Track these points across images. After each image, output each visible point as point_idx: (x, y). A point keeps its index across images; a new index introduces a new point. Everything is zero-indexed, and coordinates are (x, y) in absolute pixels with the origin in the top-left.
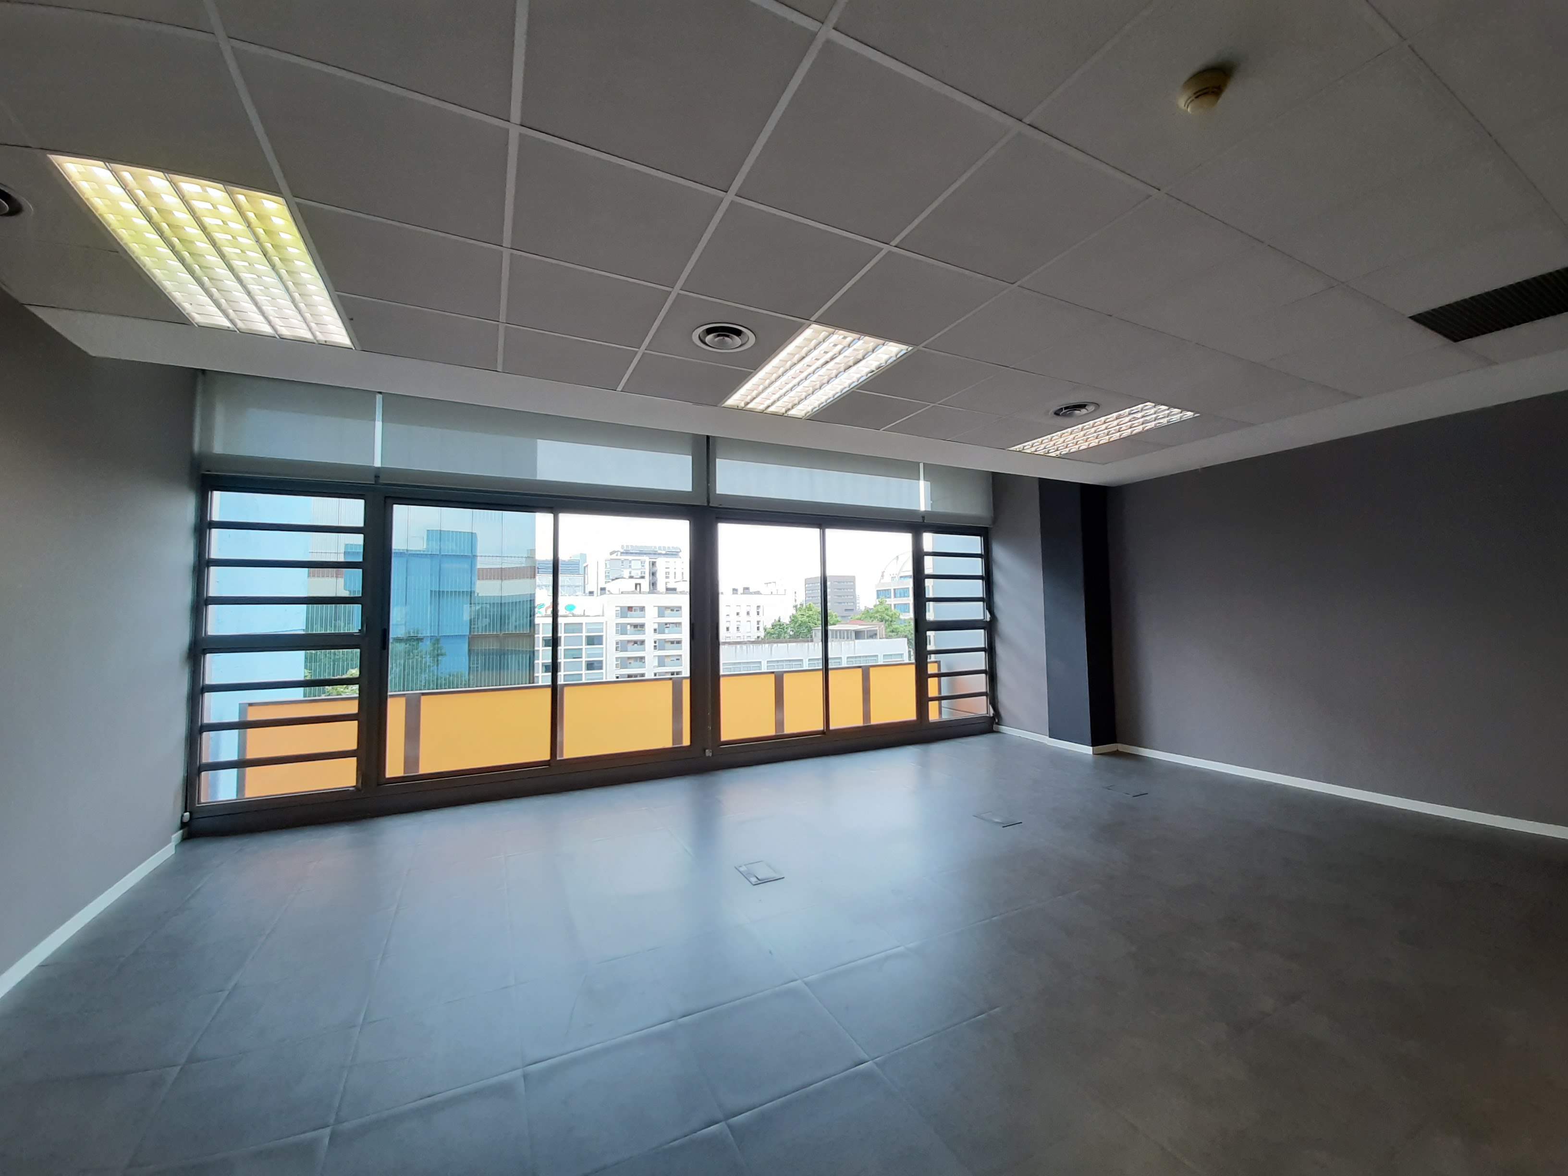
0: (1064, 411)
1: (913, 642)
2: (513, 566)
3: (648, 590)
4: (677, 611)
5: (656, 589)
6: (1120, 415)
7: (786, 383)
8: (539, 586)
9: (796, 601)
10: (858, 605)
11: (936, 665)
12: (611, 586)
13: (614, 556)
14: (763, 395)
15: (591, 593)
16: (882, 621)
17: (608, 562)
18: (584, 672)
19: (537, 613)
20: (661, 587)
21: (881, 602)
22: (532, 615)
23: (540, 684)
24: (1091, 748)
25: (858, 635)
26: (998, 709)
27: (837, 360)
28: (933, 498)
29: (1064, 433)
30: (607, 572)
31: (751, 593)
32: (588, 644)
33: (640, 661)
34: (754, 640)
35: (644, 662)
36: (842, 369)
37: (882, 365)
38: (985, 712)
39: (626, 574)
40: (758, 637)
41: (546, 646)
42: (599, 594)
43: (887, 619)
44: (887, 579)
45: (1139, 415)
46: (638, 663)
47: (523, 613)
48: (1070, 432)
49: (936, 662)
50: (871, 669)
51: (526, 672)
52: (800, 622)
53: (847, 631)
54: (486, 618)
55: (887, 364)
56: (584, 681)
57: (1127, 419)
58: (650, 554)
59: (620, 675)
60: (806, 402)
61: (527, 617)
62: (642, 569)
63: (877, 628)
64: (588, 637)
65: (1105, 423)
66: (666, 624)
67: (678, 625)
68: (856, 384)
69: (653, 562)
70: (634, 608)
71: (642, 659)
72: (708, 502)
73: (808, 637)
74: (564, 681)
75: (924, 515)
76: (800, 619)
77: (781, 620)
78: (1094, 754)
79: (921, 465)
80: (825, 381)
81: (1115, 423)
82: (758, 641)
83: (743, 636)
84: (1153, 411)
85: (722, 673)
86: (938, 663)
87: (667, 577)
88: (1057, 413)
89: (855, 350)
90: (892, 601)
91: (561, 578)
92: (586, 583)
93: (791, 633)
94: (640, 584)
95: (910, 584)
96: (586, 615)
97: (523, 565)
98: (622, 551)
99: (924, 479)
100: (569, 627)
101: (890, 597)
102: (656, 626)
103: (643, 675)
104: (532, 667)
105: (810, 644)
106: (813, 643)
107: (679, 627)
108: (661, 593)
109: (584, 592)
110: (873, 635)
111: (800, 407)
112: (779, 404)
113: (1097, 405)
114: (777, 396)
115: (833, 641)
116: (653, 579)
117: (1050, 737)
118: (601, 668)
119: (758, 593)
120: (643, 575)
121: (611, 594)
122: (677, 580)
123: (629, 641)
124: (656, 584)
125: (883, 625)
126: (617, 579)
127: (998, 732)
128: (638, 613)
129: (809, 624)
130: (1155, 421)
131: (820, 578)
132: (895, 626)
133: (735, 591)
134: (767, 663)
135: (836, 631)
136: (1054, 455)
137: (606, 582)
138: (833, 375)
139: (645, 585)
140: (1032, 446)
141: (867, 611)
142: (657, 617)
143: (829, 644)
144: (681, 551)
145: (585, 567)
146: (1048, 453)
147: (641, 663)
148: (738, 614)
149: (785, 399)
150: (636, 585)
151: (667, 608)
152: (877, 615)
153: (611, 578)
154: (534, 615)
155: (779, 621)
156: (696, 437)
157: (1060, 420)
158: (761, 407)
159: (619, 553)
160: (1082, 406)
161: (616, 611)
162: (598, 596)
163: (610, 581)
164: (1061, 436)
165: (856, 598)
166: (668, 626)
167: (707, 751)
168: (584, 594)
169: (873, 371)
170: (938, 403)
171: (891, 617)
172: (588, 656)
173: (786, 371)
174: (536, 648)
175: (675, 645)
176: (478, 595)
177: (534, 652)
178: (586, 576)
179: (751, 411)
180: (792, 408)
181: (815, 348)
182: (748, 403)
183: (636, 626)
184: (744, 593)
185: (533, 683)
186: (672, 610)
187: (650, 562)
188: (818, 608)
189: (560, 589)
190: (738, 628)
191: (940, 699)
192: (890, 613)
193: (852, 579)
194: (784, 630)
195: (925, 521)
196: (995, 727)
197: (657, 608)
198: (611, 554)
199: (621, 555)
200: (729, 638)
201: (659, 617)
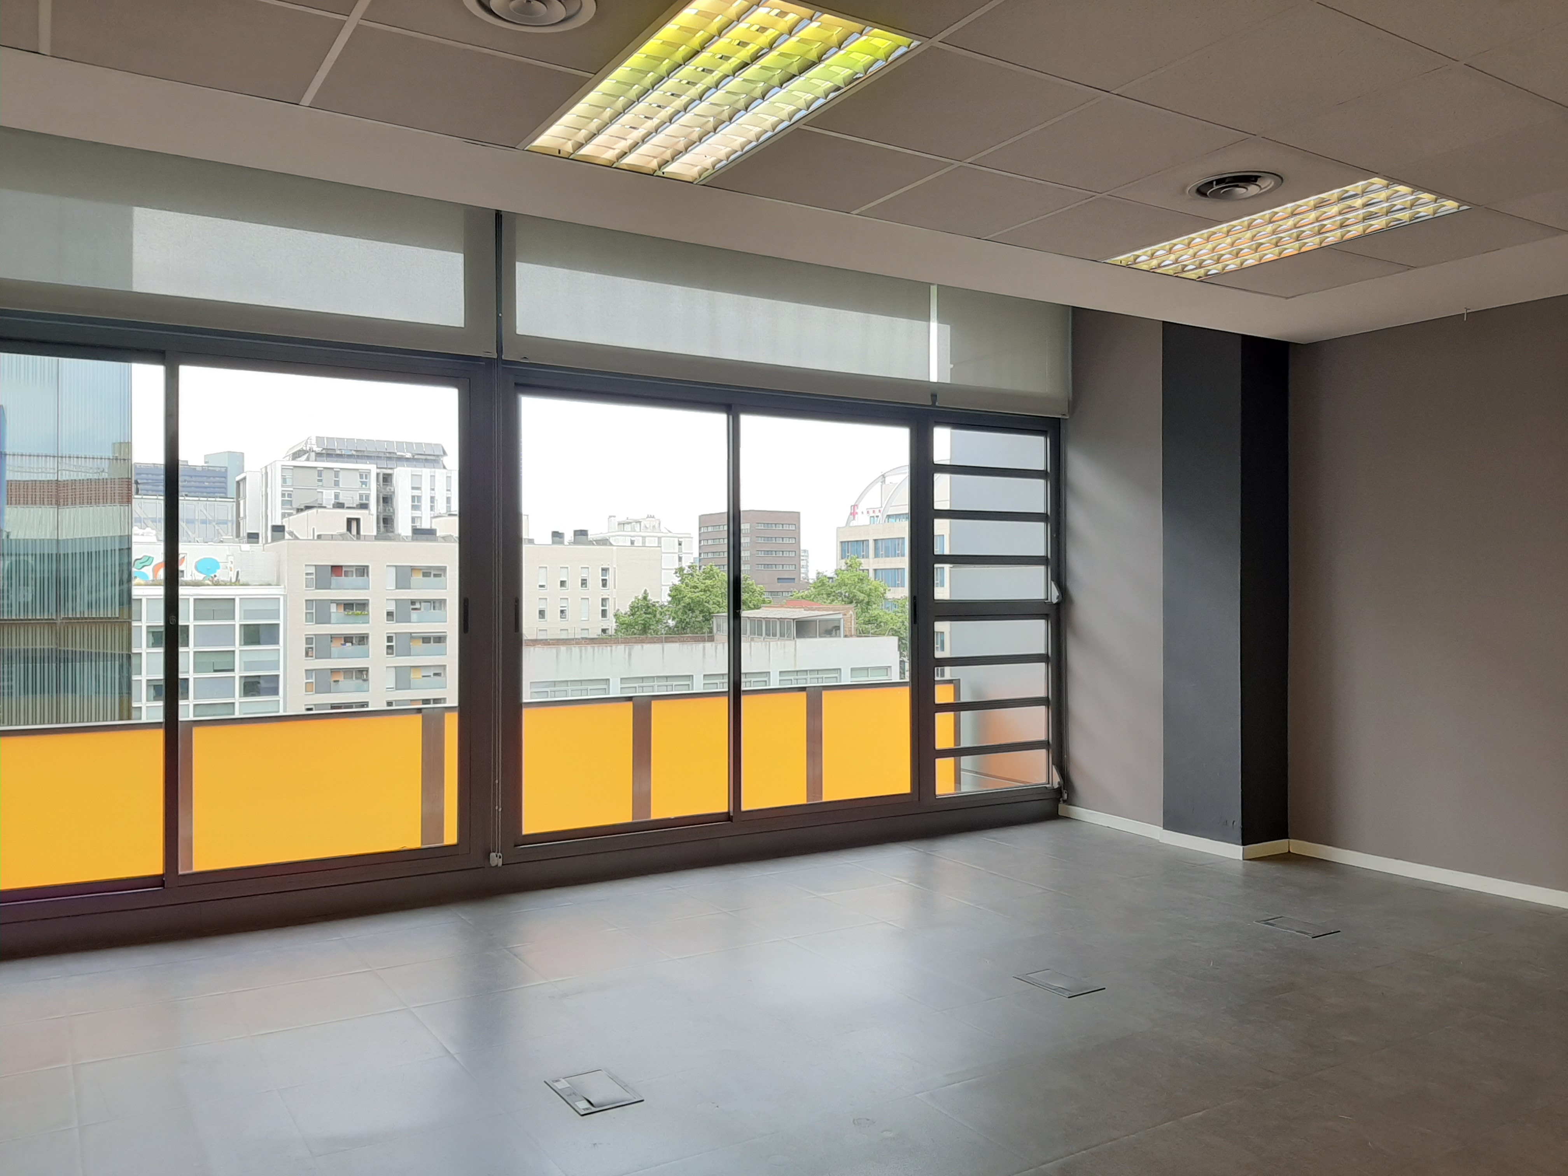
0: (1215, 187)
1: (908, 642)
2: (82, 476)
3: (375, 533)
4: (435, 575)
5: (393, 532)
6: (1323, 201)
7: (659, 106)
8: (139, 520)
9: (680, 559)
10: (803, 570)
11: (951, 687)
12: (295, 524)
13: (301, 462)
14: (614, 129)
15: (253, 537)
16: (851, 602)
17: (288, 474)
18: (237, 698)
19: (136, 577)
20: (403, 526)
21: (851, 566)
22: (127, 579)
23: (144, 720)
24: (1241, 847)
25: (803, 628)
26: (1068, 774)
27: (763, 62)
28: (957, 357)
29: (1215, 233)
30: (286, 493)
31: (591, 543)
32: (247, 643)
33: (357, 678)
34: (595, 636)
35: (366, 680)
36: (776, 80)
37: (858, 76)
38: (1044, 780)
39: (328, 496)
40: (604, 631)
41: (155, 644)
42: (269, 540)
43: (861, 598)
44: (862, 519)
45: (1358, 202)
46: (354, 682)
47: (106, 575)
48: (1225, 230)
49: (950, 682)
50: (825, 694)
51: (113, 693)
52: (687, 600)
53: (781, 620)
54: (26, 584)
55: (868, 74)
56: (237, 715)
57: (1335, 209)
58: (379, 458)
59: (315, 705)
60: (700, 149)
61: (113, 584)
62: (361, 488)
63: (840, 616)
64: (246, 628)
65: (1293, 214)
66: (413, 602)
67: (437, 605)
68: (803, 113)
69: (384, 474)
70: (344, 569)
71: (362, 673)
72: (499, 350)
73: (705, 633)
74: (194, 716)
75: (935, 391)
76: (690, 595)
77: (649, 597)
78: (1243, 859)
79: (934, 290)
80: (741, 104)
81: (1313, 215)
82: (604, 639)
83: (573, 627)
84: (1383, 195)
85: (526, 699)
86: (955, 683)
87: (415, 507)
88: (1202, 190)
89: (801, 41)
90: (870, 563)
91: (185, 504)
92: (242, 515)
93: (671, 623)
94: (358, 520)
95: (903, 530)
96: (241, 582)
97: (105, 476)
98: (318, 450)
99: (941, 320)
100: (204, 606)
101: (868, 557)
102: (392, 607)
103: (365, 704)
104: (127, 688)
105: (708, 645)
106: (714, 644)
107: (440, 609)
108: (404, 539)
109: (238, 535)
110: (832, 630)
111: (686, 158)
112: (643, 149)
113: (1279, 177)
114: (641, 132)
115: (752, 639)
116: (385, 510)
117: (1166, 827)
118: (275, 691)
119: (604, 542)
120: (364, 502)
121: (297, 538)
122: (436, 512)
123: (333, 637)
124: (392, 520)
125: (852, 611)
126: (308, 508)
127: (1067, 818)
128: (354, 579)
129: (706, 604)
130: (1387, 215)
131: (726, 515)
132: (874, 611)
133: (557, 536)
134: (621, 683)
135: (760, 620)
136: (1194, 277)
137: (284, 516)
138: (758, 92)
139: (369, 522)
140: (1152, 256)
141: (822, 582)
142: (394, 588)
143: (744, 646)
144: (445, 453)
145: (238, 483)
146: (1183, 271)
147: (360, 681)
148: (563, 583)
149: (657, 139)
150: (349, 521)
151: (413, 569)
152: (843, 590)
153: (295, 505)
154: (129, 580)
155: (645, 598)
156: (472, 213)
157: (1205, 206)
158: (609, 155)
159: (313, 455)
160: (1249, 179)
161: (307, 574)
162: (267, 542)
163: (295, 512)
164: (1208, 238)
165: (800, 555)
166: (417, 606)
167: (493, 855)
168: (237, 540)
169: (838, 89)
170: (969, 160)
171: (869, 595)
172: (247, 666)
173: (660, 80)
174: (135, 650)
175: (432, 645)
176: (8, 536)
177: (129, 657)
178: (242, 502)
179: (587, 161)
180: (673, 159)
181: (720, 34)
182: (581, 146)
183: (348, 606)
184: (575, 542)
185: (129, 718)
186: (426, 574)
187: (378, 474)
188: (723, 575)
189: (182, 525)
190: (562, 612)
191: (956, 753)
192: (866, 588)
193: (794, 518)
194: (655, 616)
195: (937, 404)
196: (1062, 808)
197: (394, 569)
198: (296, 455)
199: (316, 460)
200: (544, 632)
201: (397, 588)
